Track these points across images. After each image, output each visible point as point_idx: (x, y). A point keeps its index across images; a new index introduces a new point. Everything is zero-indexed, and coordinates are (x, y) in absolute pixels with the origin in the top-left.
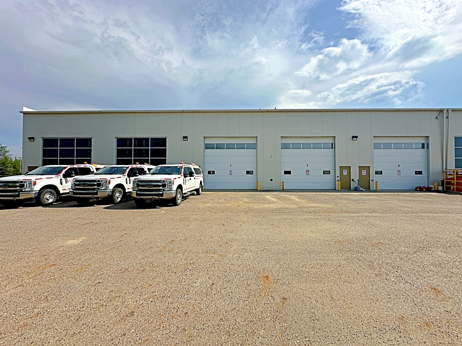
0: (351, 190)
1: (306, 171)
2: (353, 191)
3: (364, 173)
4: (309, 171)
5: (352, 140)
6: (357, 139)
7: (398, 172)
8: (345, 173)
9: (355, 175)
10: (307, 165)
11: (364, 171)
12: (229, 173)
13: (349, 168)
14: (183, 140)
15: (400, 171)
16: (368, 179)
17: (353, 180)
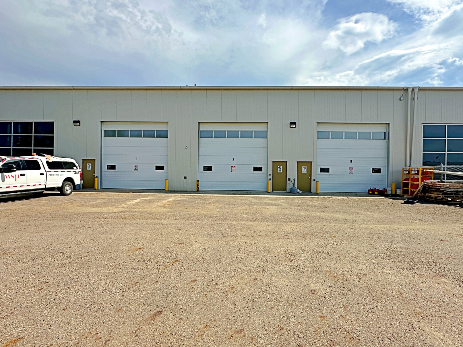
0: (287, 192)
1: (232, 166)
2: (289, 194)
3: (304, 170)
4: (235, 166)
5: (290, 127)
6: (295, 126)
7: (349, 170)
8: (280, 170)
9: (292, 173)
10: (234, 159)
11: (305, 168)
12: (133, 168)
13: (285, 164)
14: (75, 126)
15: (352, 168)
16: (310, 178)
17: (289, 179)
